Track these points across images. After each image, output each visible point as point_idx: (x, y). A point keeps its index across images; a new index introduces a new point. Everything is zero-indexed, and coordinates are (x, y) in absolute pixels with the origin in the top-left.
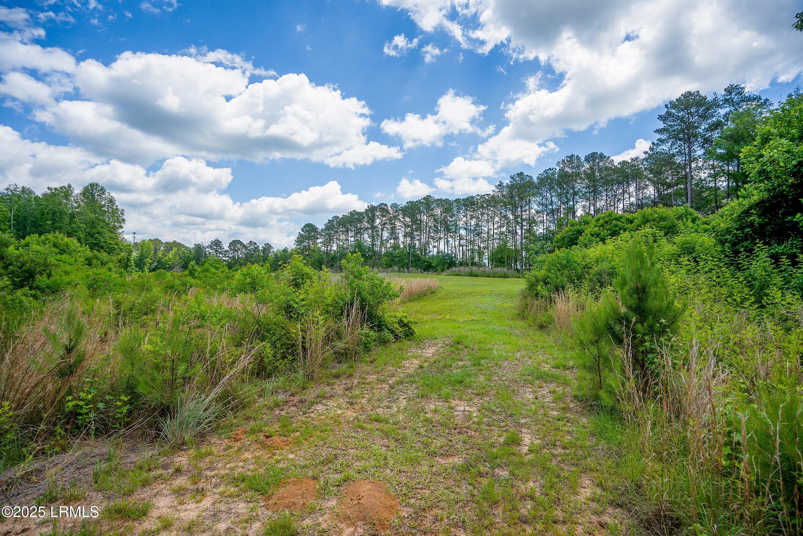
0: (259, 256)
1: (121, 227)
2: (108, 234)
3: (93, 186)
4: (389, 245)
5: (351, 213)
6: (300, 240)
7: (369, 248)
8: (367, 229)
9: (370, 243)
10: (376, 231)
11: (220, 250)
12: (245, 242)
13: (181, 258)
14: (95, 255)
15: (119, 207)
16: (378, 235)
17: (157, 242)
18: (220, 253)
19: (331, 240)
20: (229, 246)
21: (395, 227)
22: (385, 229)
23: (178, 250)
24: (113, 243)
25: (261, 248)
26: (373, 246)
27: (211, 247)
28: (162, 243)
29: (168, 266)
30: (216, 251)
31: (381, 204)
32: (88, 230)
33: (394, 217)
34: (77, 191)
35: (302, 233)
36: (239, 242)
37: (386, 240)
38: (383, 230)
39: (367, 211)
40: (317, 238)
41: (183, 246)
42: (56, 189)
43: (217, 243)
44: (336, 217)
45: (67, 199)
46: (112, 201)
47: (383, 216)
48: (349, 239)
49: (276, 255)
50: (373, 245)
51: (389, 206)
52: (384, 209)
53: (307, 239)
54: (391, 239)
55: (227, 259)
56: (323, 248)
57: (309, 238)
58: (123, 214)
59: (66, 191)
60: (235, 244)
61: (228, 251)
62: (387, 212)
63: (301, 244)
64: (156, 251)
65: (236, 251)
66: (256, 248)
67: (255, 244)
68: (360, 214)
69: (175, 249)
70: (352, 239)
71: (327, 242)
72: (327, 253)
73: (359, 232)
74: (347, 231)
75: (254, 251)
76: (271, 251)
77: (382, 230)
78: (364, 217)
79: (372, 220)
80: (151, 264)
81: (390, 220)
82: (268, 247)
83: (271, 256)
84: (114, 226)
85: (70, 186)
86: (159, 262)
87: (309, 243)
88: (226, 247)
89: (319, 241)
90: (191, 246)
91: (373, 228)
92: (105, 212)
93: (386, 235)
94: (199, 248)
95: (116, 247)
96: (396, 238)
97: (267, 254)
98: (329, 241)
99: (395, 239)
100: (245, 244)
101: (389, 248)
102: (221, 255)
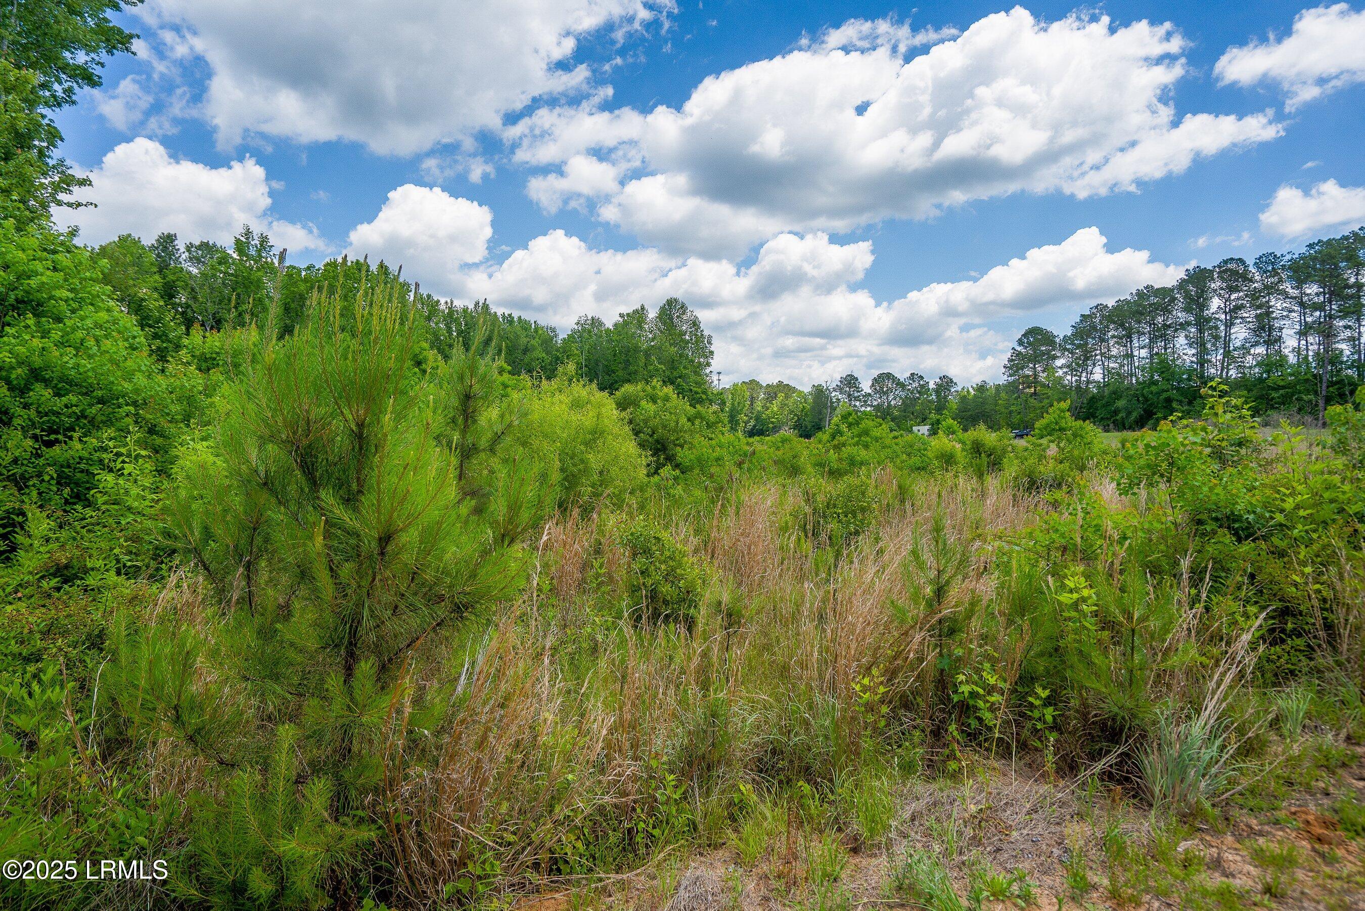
0: (929, 401)
1: (708, 364)
2: (693, 377)
3: (671, 303)
4: (1250, 360)
5: (1140, 294)
6: (1015, 364)
7: (1190, 372)
8: (1184, 326)
9: (1194, 359)
10: (1210, 328)
11: (856, 394)
12: (903, 376)
13: (791, 412)
14: (699, 413)
15: (706, 333)
16: (1217, 338)
17: (753, 384)
18: (857, 399)
19: (1087, 359)
20: (873, 385)
21: (1268, 314)
22: (1238, 321)
23: (787, 397)
24: (699, 390)
25: (932, 386)
26: (1202, 366)
27: (839, 389)
28: (761, 387)
29: (771, 425)
30: (849, 395)
31: (1226, 262)
32: (668, 373)
33: (1266, 287)
34: (652, 314)
35: (1019, 348)
36: (889, 376)
37: (1243, 347)
38: (1232, 324)
39: (1182, 284)
40: (1055, 358)
41: (794, 390)
42: (628, 314)
43: (850, 381)
44: (1100, 308)
45: (640, 327)
46: (695, 324)
47: (1232, 289)
48: (1136, 353)
49: (963, 399)
50: (1202, 362)
51: (1250, 261)
52: (1234, 273)
53: (1030, 361)
54: (1257, 344)
55: (869, 409)
56: (1069, 377)
57: (1035, 359)
58: (710, 343)
59: (639, 315)
60: (883, 380)
61: (870, 394)
62: (1246, 278)
63: (1017, 371)
64: (753, 399)
65: (885, 393)
66: (922, 386)
67: (921, 377)
68: (1163, 292)
69: (781, 396)
70: (1144, 353)
71: (1077, 364)
72: (1078, 388)
73: (1162, 334)
74: (1129, 337)
75: (919, 392)
76: (953, 390)
77: (1229, 325)
78: (1173, 299)
79: (1197, 303)
80: (746, 423)
81: (1254, 296)
82: (946, 383)
83: (953, 401)
84: (699, 362)
85: (643, 308)
86: (758, 419)
87: (1035, 368)
88: (866, 386)
89: (1059, 362)
90: (807, 389)
91: (1202, 323)
92: (687, 342)
93: (1240, 334)
94: (819, 392)
95: (704, 397)
96: (1273, 341)
97: (945, 397)
98: (1085, 359)
99: (1268, 343)
100: (902, 380)
101: (1250, 367)
102: (858, 403)
